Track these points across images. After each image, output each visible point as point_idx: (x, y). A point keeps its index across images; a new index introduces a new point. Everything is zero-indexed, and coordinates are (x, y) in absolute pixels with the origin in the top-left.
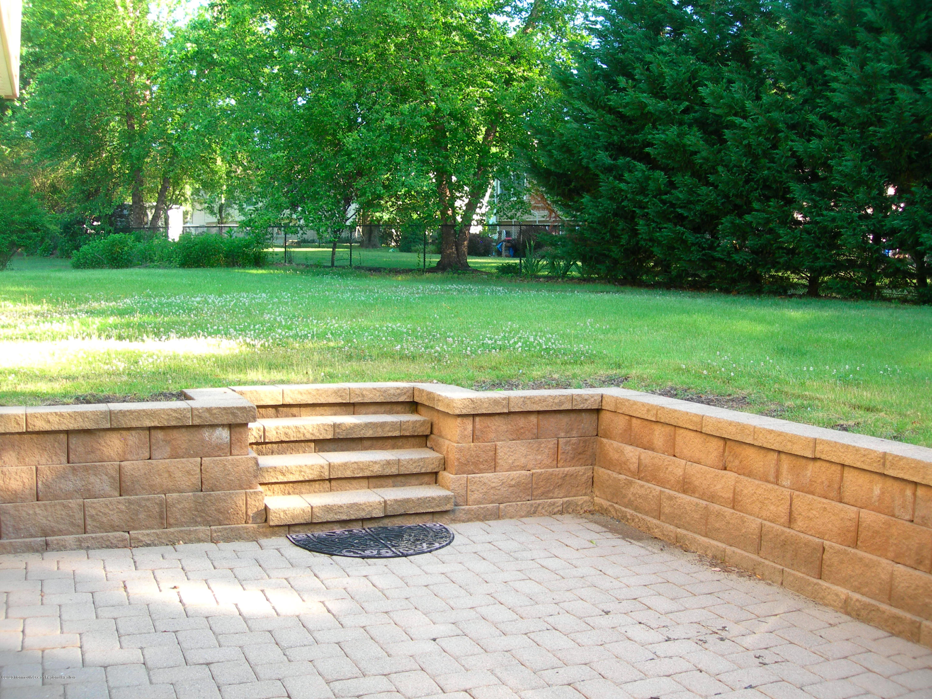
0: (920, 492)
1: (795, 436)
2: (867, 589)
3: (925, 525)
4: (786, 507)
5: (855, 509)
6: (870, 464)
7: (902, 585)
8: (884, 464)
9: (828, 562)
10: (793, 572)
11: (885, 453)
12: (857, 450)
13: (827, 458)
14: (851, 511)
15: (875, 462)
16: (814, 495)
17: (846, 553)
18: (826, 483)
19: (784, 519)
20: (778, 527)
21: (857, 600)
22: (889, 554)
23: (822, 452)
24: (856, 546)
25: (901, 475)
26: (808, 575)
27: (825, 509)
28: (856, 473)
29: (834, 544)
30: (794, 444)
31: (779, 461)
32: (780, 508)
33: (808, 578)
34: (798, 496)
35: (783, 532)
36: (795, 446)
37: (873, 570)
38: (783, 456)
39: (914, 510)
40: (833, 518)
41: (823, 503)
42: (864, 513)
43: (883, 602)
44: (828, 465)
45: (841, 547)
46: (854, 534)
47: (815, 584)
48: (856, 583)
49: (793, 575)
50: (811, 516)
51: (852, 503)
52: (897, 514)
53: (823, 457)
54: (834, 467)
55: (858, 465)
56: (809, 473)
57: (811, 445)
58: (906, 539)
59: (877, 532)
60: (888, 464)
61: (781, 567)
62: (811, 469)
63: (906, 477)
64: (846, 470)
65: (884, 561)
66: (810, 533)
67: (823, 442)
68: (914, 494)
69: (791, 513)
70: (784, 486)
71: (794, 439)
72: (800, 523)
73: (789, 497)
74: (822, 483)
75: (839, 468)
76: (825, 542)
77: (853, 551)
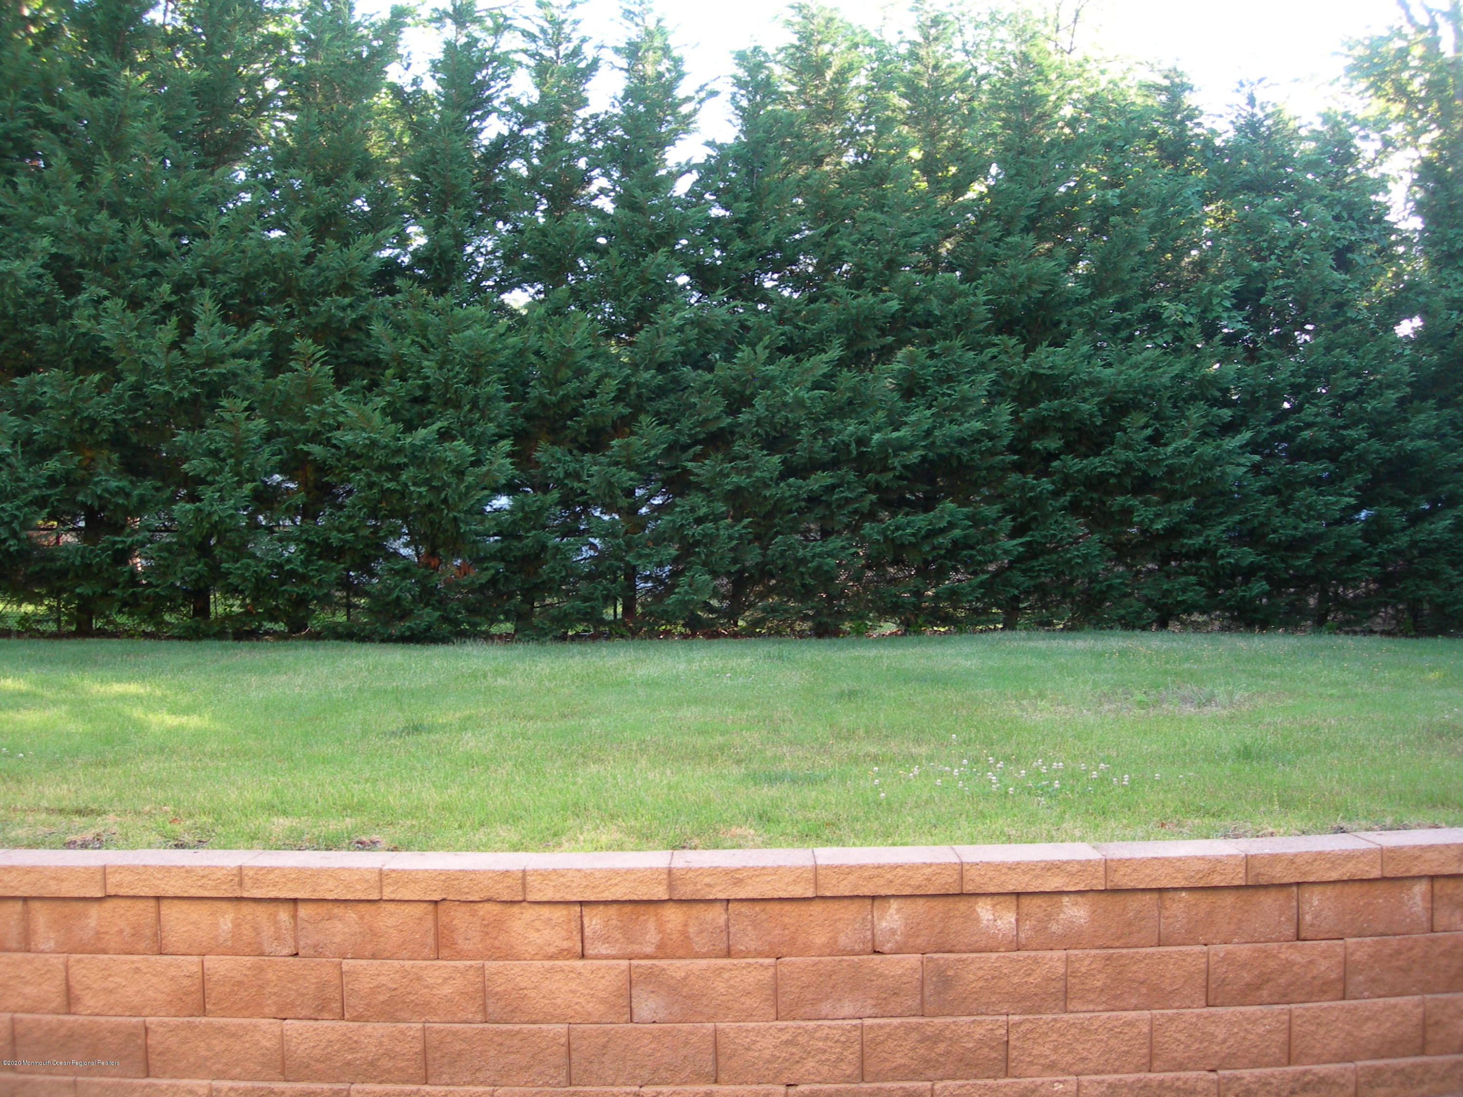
0: (303, 911)
1: (63, 868)
2: (238, 1070)
3: (320, 955)
4: (57, 982)
5: (196, 959)
6: (215, 888)
7: (302, 1047)
8: (241, 883)
9: (160, 1048)
10: (96, 1079)
11: (240, 868)
12: (187, 871)
13: (131, 893)
14: (191, 964)
15: (223, 883)
16: (106, 953)
17: (191, 1027)
18: (128, 930)
19: (58, 1001)
20: (49, 1017)
21: (231, 1089)
22: (267, 1010)
23: (119, 885)
24: (204, 1013)
25: (273, 895)
26: (125, 1076)
27: (137, 970)
28: (184, 906)
29: (166, 1019)
30: (62, 881)
31: (26, 913)
32: (45, 987)
33: (128, 1081)
34: (79, 961)
35: (62, 1024)
36: (65, 884)
37: (247, 1038)
38: (36, 905)
39: (296, 939)
40: (154, 980)
41: (133, 962)
42: (211, 961)
43: (273, 1080)
44: (129, 902)
45: (181, 1019)
46: (199, 995)
47: (145, 1087)
48: (218, 1066)
49: (98, 1084)
50: (112, 986)
51: (183, 951)
52: (268, 950)
53: (122, 892)
54: (140, 905)
55: (193, 892)
56: (92, 922)
57: (99, 877)
58: (292, 981)
59: (240, 983)
60: (248, 882)
61: (71, 1079)
62: (94, 915)
63: (282, 895)
64: (165, 907)
65: (263, 1022)
66: (112, 1012)
67: (119, 869)
68: (295, 917)
69: (68, 989)
70: (42, 952)
71: (59, 874)
72: (90, 1001)
73: (61, 967)
74: (121, 931)
75: (152, 903)
76: (149, 1020)
77: (204, 1020)
